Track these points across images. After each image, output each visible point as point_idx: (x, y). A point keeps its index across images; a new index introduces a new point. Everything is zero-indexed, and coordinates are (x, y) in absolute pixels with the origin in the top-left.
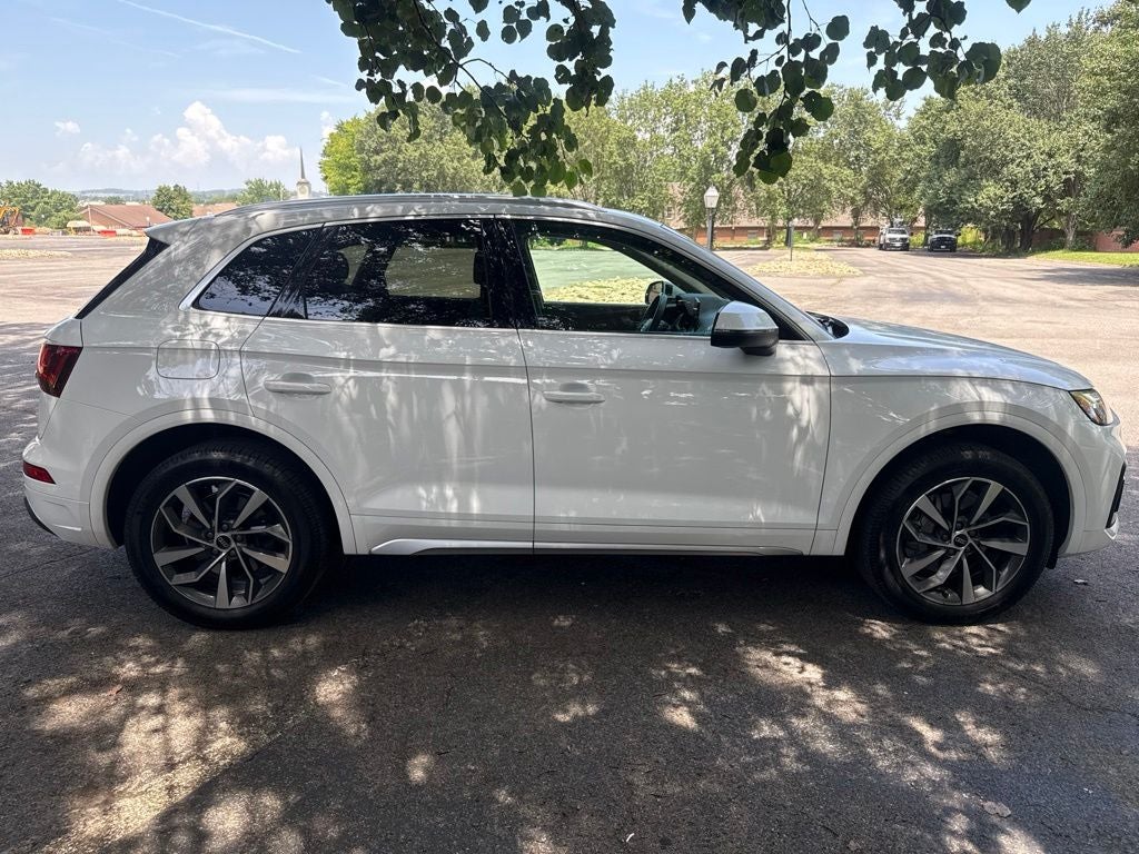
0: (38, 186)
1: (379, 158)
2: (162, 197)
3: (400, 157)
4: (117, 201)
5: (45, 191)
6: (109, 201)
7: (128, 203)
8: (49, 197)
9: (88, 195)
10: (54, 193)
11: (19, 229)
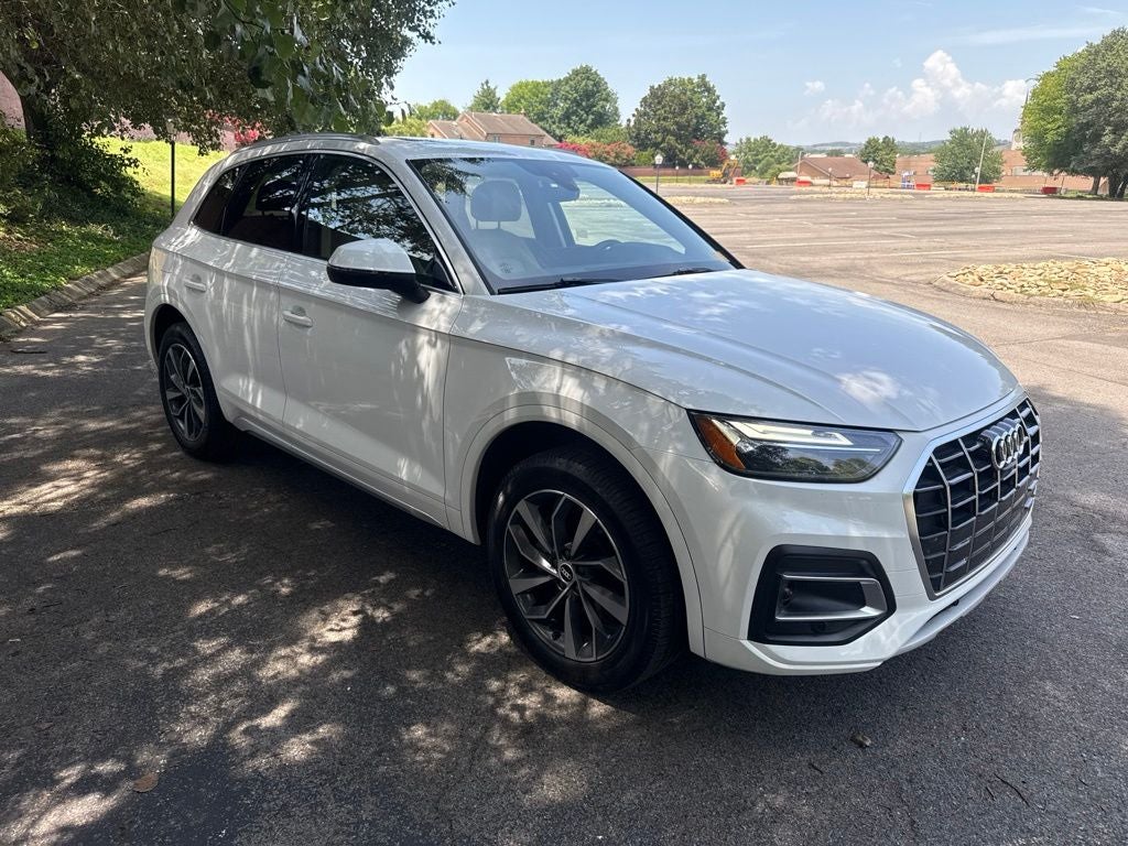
0: (770, 141)
1: (1090, 97)
2: (870, 149)
3: (1119, 94)
4: (838, 153)
5: (774, 145)
6: (831, 154)
7: (847, 156)
8: (776, 151)
9: (818, 148)
10: (781, 146)
11: (735, 180)
